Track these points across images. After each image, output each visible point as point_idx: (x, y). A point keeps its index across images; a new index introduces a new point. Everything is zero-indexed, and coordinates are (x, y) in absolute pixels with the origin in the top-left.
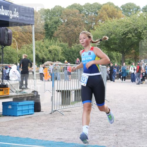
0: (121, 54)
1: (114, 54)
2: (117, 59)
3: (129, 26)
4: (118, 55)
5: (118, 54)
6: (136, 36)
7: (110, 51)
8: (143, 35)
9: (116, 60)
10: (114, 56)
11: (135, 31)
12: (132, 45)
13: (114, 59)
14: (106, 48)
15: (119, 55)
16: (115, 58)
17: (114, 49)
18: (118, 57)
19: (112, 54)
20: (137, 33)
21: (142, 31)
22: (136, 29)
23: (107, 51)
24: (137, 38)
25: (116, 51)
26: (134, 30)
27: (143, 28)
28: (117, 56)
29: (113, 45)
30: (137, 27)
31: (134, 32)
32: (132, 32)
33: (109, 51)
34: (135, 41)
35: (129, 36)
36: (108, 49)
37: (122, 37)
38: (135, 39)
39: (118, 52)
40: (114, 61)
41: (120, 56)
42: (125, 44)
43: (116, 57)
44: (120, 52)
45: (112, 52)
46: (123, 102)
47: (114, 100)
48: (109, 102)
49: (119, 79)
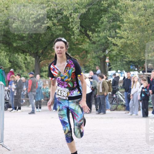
0: (34, 59)
1: (20, 58)
2: (26, 67)
3: (46, 5)
4: (29, 60)
5: (28, 57)
6: (61, 25)
7: (13, 53)
8: (72, 22)
9: (25, 69)
10: (21, 62)
11: (59, 15)
13: (20, 68)
14: (5, 47)
16: (23, 66)
17: (19, 49)
18: (27, 64)
19: (16, 58)
20: (62, 18)
21: (71, 16)
22: (60, 12)
23: (7, 52)
24: (61, 27)
25: (23, 52)
26: (57, 14)
27: (71, 9)
28: (26, 62)
29: (18, 41)
30: (61, 8)
31: (55, 17)
32: (52, 17)
33: (10, 52)
34: (58, 33)
35: (48, 25)
36: (9, 49)
39: (28, 54)
40: (21, 72)
41: (32, 61)
42: (41, 39)
43: (25, 63)
44: (30, 55)
45: (16, 55)
46: (36, 149)
47: (19, 145)
48: (10, 150)
49: (29, 106)
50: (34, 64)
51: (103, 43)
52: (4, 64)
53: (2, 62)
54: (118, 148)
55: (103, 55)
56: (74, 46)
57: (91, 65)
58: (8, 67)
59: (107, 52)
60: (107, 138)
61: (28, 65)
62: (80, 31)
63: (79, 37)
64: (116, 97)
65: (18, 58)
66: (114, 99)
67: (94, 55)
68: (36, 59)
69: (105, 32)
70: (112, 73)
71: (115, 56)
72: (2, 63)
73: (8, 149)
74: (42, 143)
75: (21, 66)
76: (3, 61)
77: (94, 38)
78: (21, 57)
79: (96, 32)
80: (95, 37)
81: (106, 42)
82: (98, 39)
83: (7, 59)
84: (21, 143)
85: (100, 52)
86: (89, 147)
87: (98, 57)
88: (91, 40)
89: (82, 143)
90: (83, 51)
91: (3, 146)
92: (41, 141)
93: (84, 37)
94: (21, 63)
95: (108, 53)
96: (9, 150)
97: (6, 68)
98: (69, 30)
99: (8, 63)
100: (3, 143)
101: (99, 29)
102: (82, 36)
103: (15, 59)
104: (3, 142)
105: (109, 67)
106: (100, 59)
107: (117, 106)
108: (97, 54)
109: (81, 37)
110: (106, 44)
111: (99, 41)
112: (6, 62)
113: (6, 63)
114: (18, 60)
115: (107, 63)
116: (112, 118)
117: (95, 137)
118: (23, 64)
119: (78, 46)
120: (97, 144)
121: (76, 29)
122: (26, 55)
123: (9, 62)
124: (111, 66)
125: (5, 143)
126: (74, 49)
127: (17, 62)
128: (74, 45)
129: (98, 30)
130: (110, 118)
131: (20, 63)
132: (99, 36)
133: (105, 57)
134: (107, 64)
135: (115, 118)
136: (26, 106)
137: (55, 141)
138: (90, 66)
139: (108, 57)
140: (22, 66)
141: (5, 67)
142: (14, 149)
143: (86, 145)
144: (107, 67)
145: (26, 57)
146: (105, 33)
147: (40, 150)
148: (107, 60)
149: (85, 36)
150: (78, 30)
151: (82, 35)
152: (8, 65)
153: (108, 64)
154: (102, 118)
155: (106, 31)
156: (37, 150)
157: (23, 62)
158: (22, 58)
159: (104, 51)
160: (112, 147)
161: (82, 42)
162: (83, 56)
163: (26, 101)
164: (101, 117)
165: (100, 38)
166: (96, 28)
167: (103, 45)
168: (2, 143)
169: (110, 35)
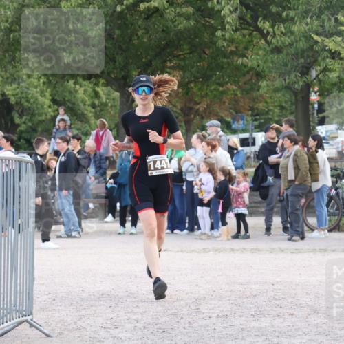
0: (117, 94)
1: (81, 91)
4: (104, 98)
5: (101, 90)
10: (83, 102)
12: (167, 45)
15: (108, 94)
16: (89, 112)
19: (70, 92)
24: (190, 10)
28: (97, 102)
34: (181, 27)
37: (119, 9)
38: (180, 15)
41: (113, 100)
42: (135, 42)
43: (93, 106)
45: (71, 84)
46: (120, 332)
47: (75, 323)
48: (51, 334)
49: (106, 220)
50: (118, 107)
51: (303, 51)
52: (38, 108)
53: (34, 102)
54: (339, 332)
55: (301, 83)
56: (225, 60)
57: (271, 108)
58: (49, 117)
59: (314, 73)
60: (310, 303)
61: (101, 111)
62: (241, 18)
63: (238, 36)
64: (337, 194)
65: (76, 91)
66: (333, 201)
67: (278, 83)
68: (122, 96)
69: (309, 20)
70: (327, 132)
71: (334, 85)
72: (35, 105)
73: (46, 334)
74: (135, 317)
75: (83, 114)
76: (37, 99)
77: (279, 38)
78: (83, 89)
79: (284, 21)
80: (278, 33)
81: (311, 48)
82: (287, 40)
83: (48, 94)
84: (81, 317)
85: (293, 75)
86: (261, 328)
87: (288, 88)
88: (268, 43)
89: (240, 316)
90: (248, 72)
91: (31, 325)
92: (132, 312)
93: (250, 35)
94: (85, 104)
95: (317, 76)
96: (48, 336)
97: (43, 118)
98: (210, 16)
99: (50, 107)
100: (31, 317)
101: (292, 13)
102: (245, 32)
103: (67, 94)
104: (31, 314)
105: (320, 115)
106: (295, 93)
107: (340, 220)
108: (285, 80)
109: (244, 36)
110: (311, 54)
111: (291, 45)
112: (44, 102)
113: (42, 106)
114: (75, 97)
115: (313, 105)
116: (325, 250)
117: (277, 302)
118: (90, 109)
119: (236, 58)
120: (282, 320)
121: (231, 12)
122: (96, 84)
123: (51, 103)
124: (324, 111)
125: (38, 317)
126: (225, 66)
127: (74, 104)
128: (225, 56)
129: (287, 15)
130: (321, 250)
131: (82, 105)
132: (292, 33)
133: (307, 88)
134: (313, 108)
135: (334, 251)
136: (97, 219)
137: (170, 312)
138: (269, 110)
139: (316, 89)
140: (86, 112)
141: (40, 115)
142: (60, 334)
143: (254, 324)
144: (313, 114)
145: (97, 89)
146: (307, 24)
147: (129, 335)
148: (314, 97)
149: (253, 31)
150: (235, 16)
151: (247, 29)
152: (50, 110)
153: (316, 106)
154: (298, 251)
155: (311, 18)
156: (120, 335)
157: (88, 103)
158: (85, 91)
159: (305, 71)
160: (321, 330)
161: (246, 49)
162: (248, 87)
163: (95, 207)
164: (296, 250)
165: (293, 37)
166: (284, 9)
167: (302, 57)
168: (28, 318)
169: (320, 30)
